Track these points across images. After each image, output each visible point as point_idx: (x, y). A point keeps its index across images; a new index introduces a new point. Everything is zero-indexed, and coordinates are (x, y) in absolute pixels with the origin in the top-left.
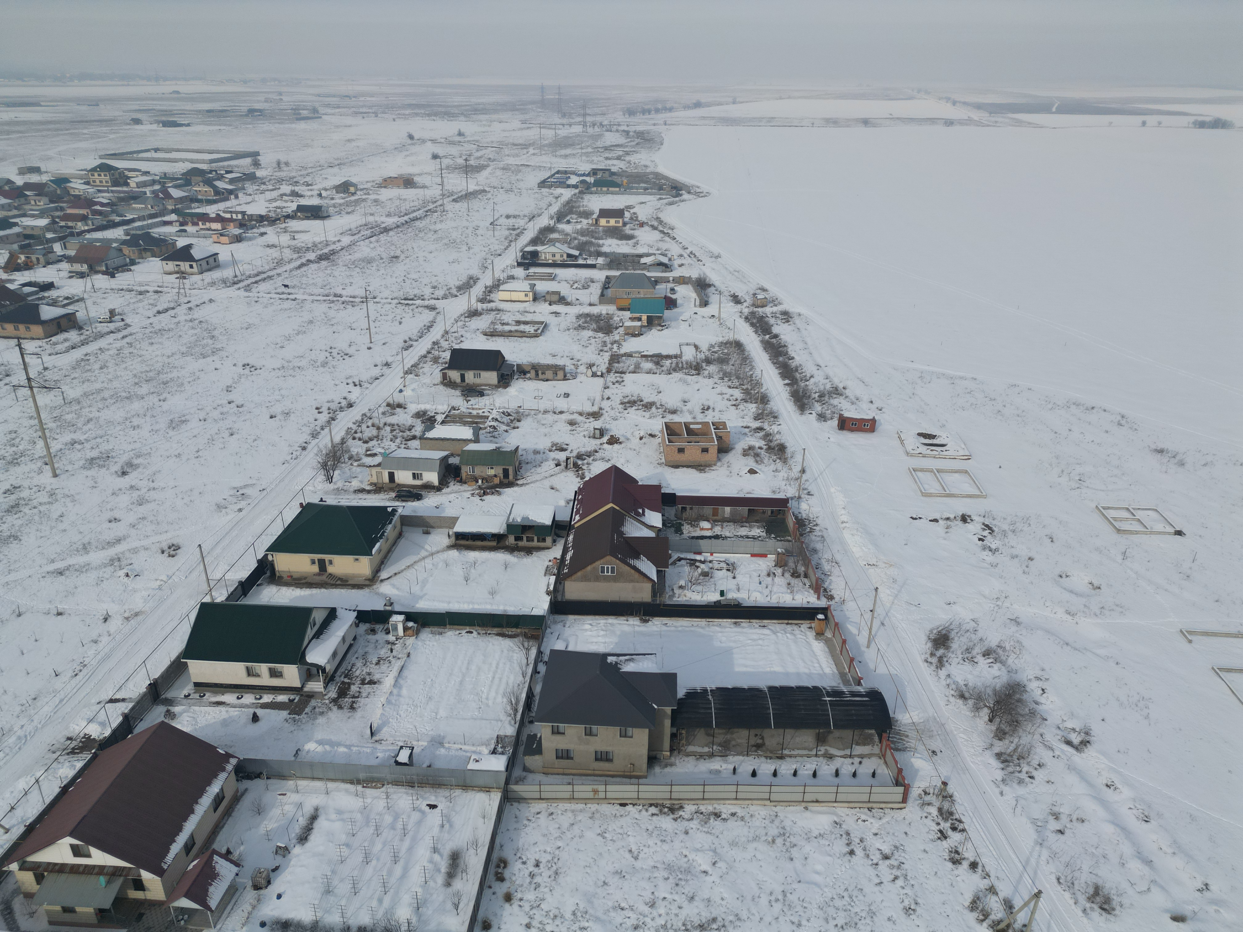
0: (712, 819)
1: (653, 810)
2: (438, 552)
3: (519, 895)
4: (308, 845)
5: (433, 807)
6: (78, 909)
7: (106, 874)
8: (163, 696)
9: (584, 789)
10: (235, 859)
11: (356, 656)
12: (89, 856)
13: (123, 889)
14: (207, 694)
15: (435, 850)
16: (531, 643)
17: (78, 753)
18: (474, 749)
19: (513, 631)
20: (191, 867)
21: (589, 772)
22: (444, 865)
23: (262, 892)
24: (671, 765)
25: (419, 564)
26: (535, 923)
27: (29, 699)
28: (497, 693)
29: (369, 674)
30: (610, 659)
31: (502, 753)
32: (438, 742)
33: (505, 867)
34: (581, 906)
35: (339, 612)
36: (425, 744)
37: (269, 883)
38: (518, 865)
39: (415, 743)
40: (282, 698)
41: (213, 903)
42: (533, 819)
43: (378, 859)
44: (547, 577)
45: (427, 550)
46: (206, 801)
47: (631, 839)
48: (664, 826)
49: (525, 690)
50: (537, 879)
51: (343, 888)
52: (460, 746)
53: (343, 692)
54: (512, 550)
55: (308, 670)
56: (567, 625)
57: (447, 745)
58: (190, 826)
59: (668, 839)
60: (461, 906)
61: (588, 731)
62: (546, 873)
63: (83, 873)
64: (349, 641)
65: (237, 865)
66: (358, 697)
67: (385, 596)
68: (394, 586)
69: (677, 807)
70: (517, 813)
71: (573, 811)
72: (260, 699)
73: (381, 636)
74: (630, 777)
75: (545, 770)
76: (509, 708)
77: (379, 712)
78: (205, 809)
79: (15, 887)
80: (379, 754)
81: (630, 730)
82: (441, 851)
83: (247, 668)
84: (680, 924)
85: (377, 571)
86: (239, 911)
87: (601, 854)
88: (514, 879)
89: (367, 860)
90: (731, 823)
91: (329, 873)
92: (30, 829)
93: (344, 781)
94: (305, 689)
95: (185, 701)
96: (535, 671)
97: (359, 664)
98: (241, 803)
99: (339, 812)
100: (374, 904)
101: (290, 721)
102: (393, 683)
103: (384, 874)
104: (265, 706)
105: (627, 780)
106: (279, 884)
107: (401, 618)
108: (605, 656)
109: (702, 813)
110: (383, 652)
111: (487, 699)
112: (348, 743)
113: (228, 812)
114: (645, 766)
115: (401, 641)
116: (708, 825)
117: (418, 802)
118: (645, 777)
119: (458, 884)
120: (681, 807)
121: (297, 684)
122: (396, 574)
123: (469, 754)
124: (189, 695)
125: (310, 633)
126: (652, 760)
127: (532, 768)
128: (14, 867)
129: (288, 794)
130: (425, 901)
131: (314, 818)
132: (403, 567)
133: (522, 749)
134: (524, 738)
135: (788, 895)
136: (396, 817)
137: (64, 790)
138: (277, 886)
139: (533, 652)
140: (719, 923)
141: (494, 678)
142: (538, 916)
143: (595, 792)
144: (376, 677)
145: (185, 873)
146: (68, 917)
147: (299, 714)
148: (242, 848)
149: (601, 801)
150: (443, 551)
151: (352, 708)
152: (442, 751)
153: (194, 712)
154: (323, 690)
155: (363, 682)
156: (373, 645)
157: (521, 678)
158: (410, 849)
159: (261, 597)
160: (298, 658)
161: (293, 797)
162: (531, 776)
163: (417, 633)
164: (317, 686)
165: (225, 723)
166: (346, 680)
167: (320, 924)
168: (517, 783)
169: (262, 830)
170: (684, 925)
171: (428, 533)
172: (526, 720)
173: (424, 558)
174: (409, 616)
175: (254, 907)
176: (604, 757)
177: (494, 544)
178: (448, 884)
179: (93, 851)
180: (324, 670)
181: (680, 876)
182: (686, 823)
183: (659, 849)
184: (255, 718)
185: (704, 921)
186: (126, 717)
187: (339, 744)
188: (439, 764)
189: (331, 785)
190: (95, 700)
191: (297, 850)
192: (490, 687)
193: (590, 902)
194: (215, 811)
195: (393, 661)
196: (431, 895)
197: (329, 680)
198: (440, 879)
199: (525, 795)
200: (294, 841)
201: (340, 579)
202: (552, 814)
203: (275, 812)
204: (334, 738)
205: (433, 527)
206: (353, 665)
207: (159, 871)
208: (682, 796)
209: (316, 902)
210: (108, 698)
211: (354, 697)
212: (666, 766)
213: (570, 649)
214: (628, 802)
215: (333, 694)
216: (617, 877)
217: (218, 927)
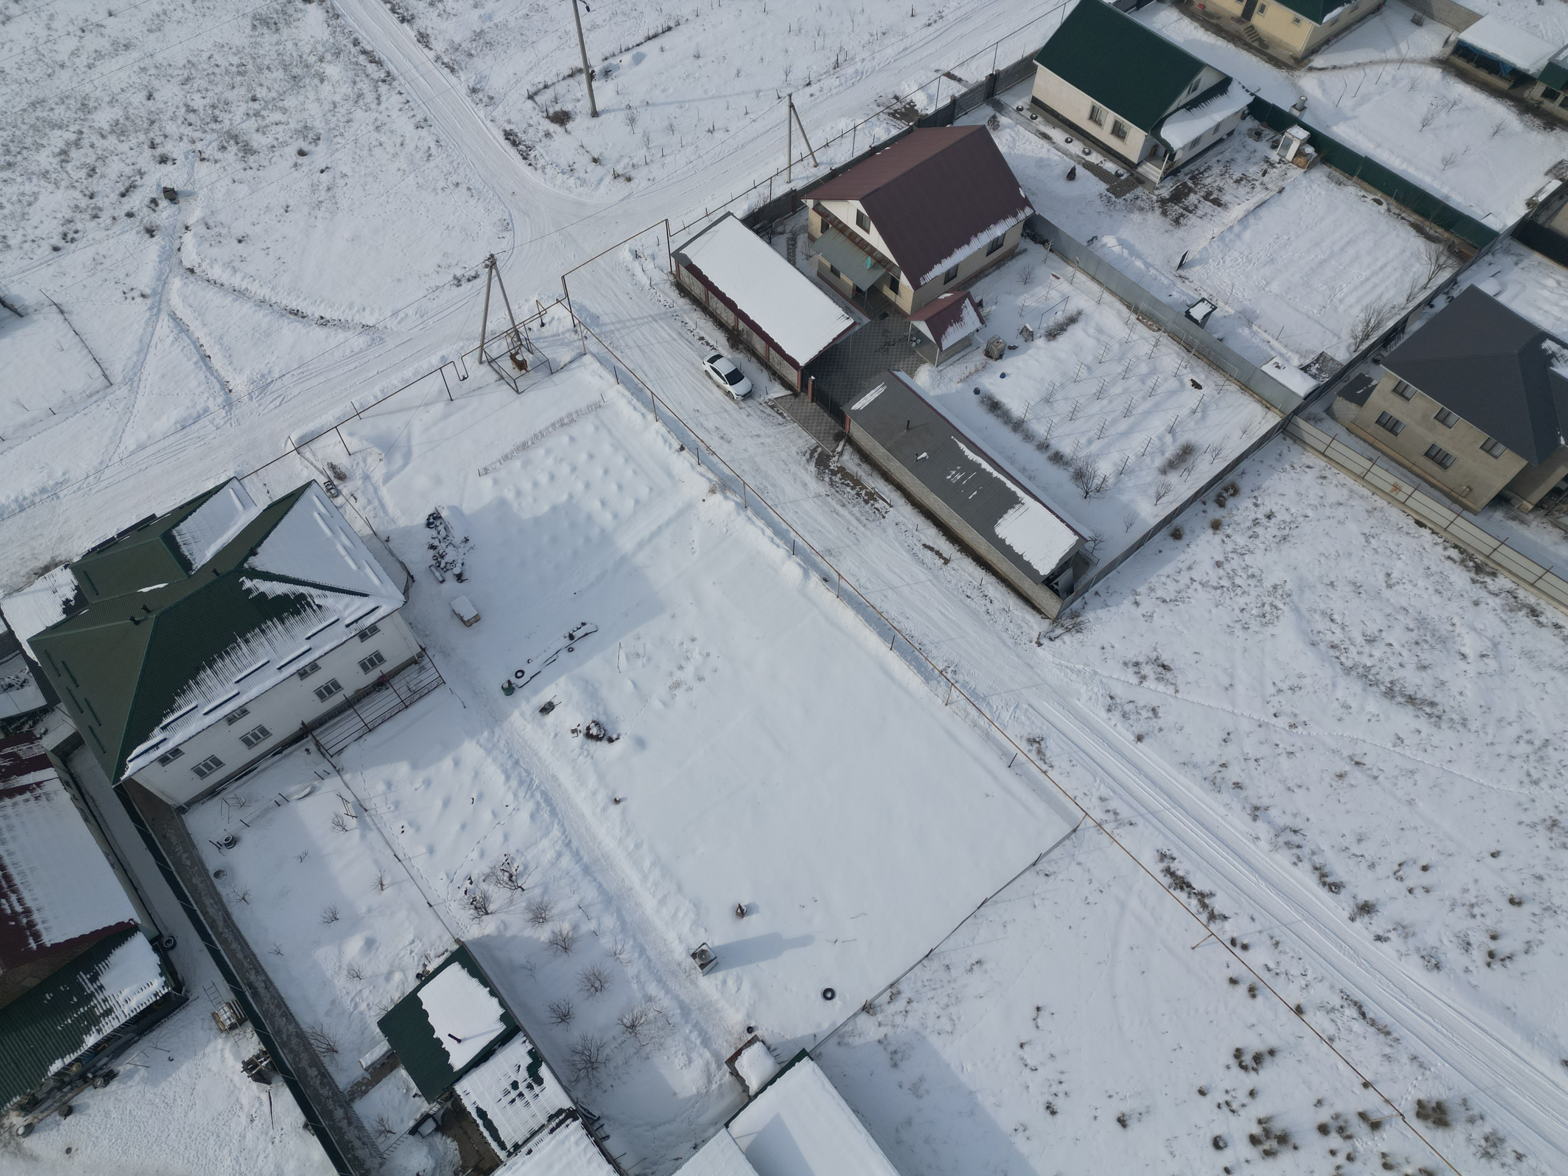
0: (1524, 612)
1: (1454, 553)
2: (1413, 61)
3: (1229, 531)
4: (1053, 344)
5: (1196, 385)
6: (842, 276)
7: (874, 258)
8: (997, 97)
9: (1384, 476)
10: (983, 314)
11: (1219, 158)
12: (868, 231)
13: (880, 281)
14: (1039, 119)
15: (1171, 430)
16: (1450, 262)
17: (898, 119)
18: (1284, 351)
19: (1439, 232)
20: (942, 297)
21: (1406, 463)
22: (1171, 451)
23: (990, 361)
24: (1523, 522)
25: (1375, 67)
26: (1227, 566)
27: (880, 30)
28: (1358, 301)
29: (1220, 190)
30: (1548, 345)
31: (1314, 377)
32: (1248, 318)
33: (1233, 495)
34: (1288, 587)
35: (1234, 88)
36: (1232, 312)
37: (1000, 357)
38: (1249, 503)
39: (1220, 304)
40: (1110, 167)
41: (946, 343)
42: (1299, 470)
43: (1110, 402)
44: (1547, 178)
45: (1399, 51)
46: (983, 239)
47: (1399, 564)
48: (1453, 578)
49: (1398, 318)
50: (1259, 530)
51: (1063, 407)
52: (1270, 338)
53: (1178, 196)
54: (1526, 108)
55: (1155, 147)
56: (1520, 266)
57: (1255, 328)
58: (960, 255)
59: (1447, 594)
60: (1163, 500)
61: (1442, 416)
62: (1273, 531)
63: (857, 244)
64: (1222, 133)
65: (982, 321)
66: (1191, 212)
67: (1301, 92)
68: (1321, 83)
69: (1488, 570)
70: (1285, 451)
71: (1351, 491)
72: (1088, 154)
73: (1263, 147)
74: (1455, 501)
75: (1352, 427)
76: (1360, 328)
77: (1204, 243)
78: (980, 246)
79: (805, 223)
80: (1174, 293)
81: (1500, 448)
82: (1178, 435)
83: (1094, 108)
84: (1387, 679)
85: (1313, 50)
86: (963, 366)
87: (1350, 554)
88: (1235, 512)
89: (1099, 395)
90: (1546, 634)
91: (1058, 384)
92: (834, 174)
93: (1122, 300)
94: (1140, 170)
95: (1015, 115)
96: (1429, 302)
97: (1216, 170)
98: (1014, 261)
99: (1100, 330)
100: (1083, 440)
101: (1104, 198)
102: (1240, 216)
103: (1109, 419)
104: (1088, 166)
105: (1448, 502)
106: (1007, 364)
107: (1303, 134)
108: (1545, 335)
109: (1515, 598)
110: (1253, 171)
111: (1341, 301)
112: (1149, 260)
113: (998, 264)
114: (1486, 500)
115: (1284, 167)
116: (1512, 614)
117: (1185, 371)
118: (1475, 513)
119: (1173, 478)
120: (1494, 574)
121: (1134, 158)
122: (1334, 67)
123: (1273, 354)
124: (1022, 110)
125: (1184, 97)
126: (1501, 500)
127: (1337, 414)
128: (810, 203)
129: (1062, 280)
130: (1132, 472)
131: (1072, 320)
132: (1351, 62)
133: (1341, 385)
134: (1353, 374)
135: (1550, 749)
136: (1153, 372)
137: (873, 151)
138: (1006, 365)
139: (1445, 275)
140: (1436, 711)
141: (1368, 279)
142: (1236, 562)
143: (1396, 488)
144: (1225, 199)
145: (936, 299)
146: (831, 277)
147: (1118, 196)
148: (994, 307)
149: (1395, 503)
150: (1422, 62)
151: (1177, 222)
152: (1246, 332)
153: (1017, 133)
154: (1157, 181)
155: (1206, 197)
156: (1245, 154)
157: (1402, 300)
158: (1147, 413)
159: (1155, 19)
160: (1152, 125)
161: (1063, 286)
162: (1329, 423)
163: (1310, 166)
164: (1153, 172)
165: (1041, 163)
166: (1190, 184)
167: (1025, 425)
168: (1307, 419)
169: (1020, 301)
170: (1392, 683)
171: (1418, 22)
172: (1372, 355)
173: (1387, 62)
174: (1316, 139)
175: (977, 371)
176: (1440, 457)
177: (1504, 85)
178: (1164, 471)
179: (873, 228)
180: (1172, 156)
181: (1428, 638)
182: (1483, 594)
183: (1425, 596)
184: (1071, 175)
185: (1419, 696)
186: (954, 101)
187: (1139, 256)
188: (1233, 345)
189: (1107, 297)
190: (934, 66)
191: (1040, 342)
192: (1355, 289)
193: (1301, 590)
194: (988, 254)
195: (1258, 187)
196: (1141, 470)
197: (1172, 172)
198: (1159, 462)
199: (1308, 439)
200: (1043, 332)
201: (1260, 40)
202: (1325, 478)
203: (1040, 291)
204: (1138, 246)
205: (1432, 17)
206: (1209, 168)
207: (916, 285)
208: (1505, 563)
209: (1032, 403)
210: (946, 70)
211: (1186, 209)
212: (1514, 518)
213: (1502, 299)
214: (1429, 525)
215: (1165, 193)
216: (1353, 588)
217: (940, 368)
